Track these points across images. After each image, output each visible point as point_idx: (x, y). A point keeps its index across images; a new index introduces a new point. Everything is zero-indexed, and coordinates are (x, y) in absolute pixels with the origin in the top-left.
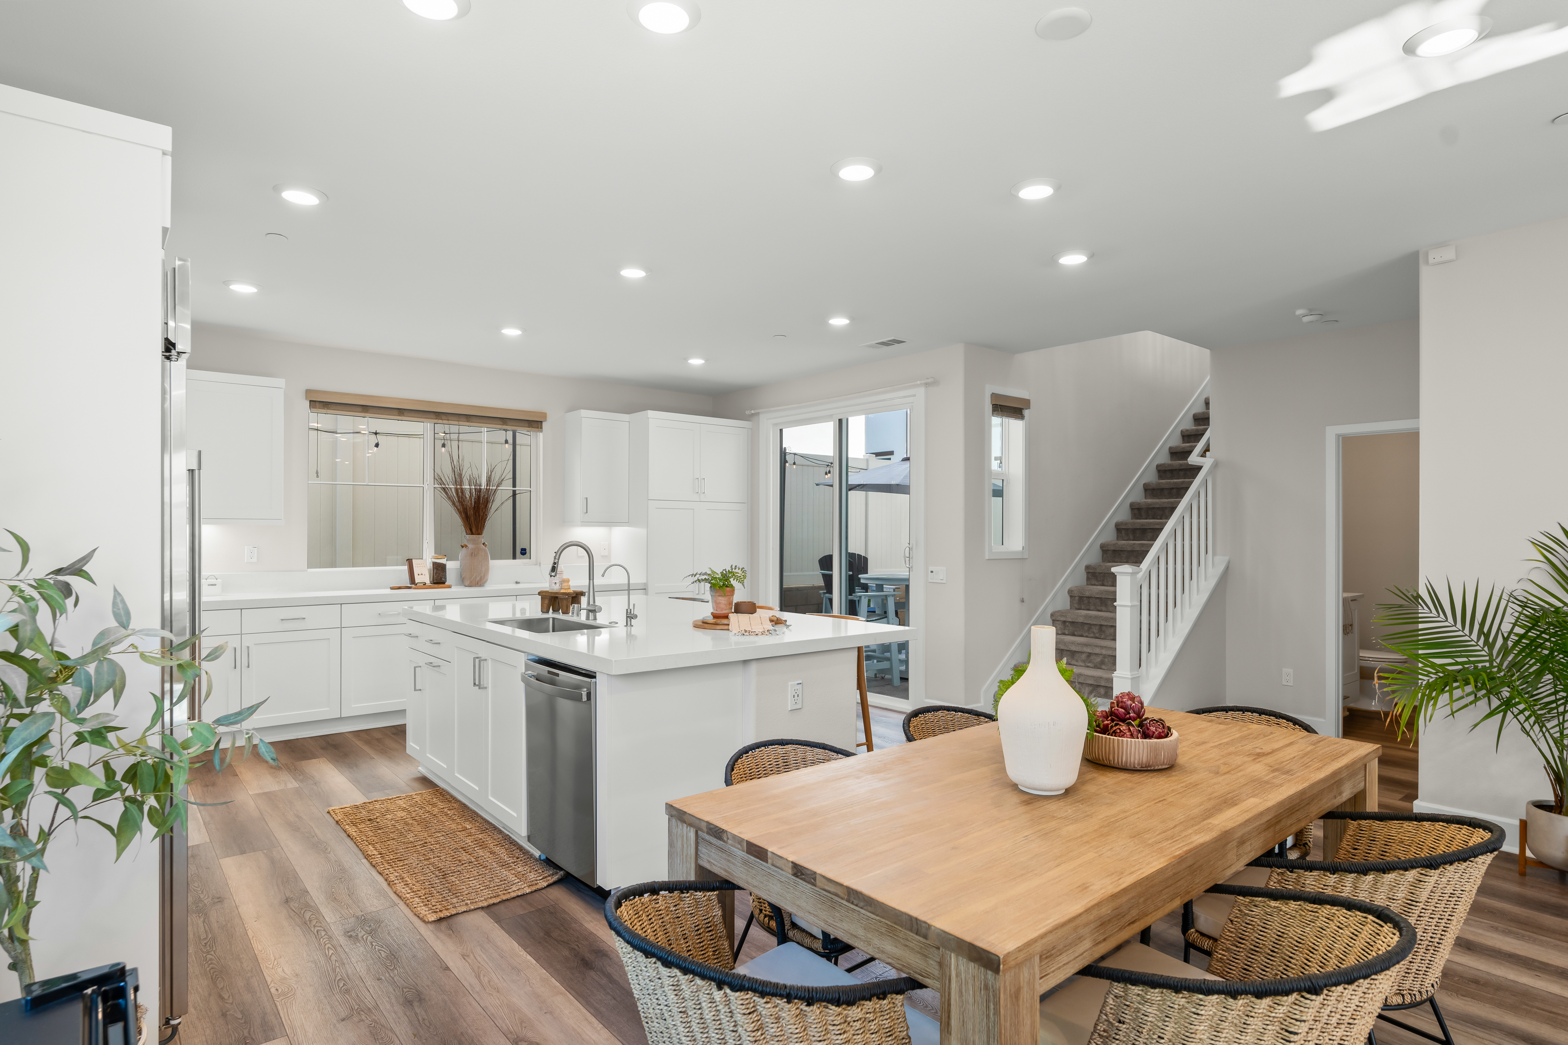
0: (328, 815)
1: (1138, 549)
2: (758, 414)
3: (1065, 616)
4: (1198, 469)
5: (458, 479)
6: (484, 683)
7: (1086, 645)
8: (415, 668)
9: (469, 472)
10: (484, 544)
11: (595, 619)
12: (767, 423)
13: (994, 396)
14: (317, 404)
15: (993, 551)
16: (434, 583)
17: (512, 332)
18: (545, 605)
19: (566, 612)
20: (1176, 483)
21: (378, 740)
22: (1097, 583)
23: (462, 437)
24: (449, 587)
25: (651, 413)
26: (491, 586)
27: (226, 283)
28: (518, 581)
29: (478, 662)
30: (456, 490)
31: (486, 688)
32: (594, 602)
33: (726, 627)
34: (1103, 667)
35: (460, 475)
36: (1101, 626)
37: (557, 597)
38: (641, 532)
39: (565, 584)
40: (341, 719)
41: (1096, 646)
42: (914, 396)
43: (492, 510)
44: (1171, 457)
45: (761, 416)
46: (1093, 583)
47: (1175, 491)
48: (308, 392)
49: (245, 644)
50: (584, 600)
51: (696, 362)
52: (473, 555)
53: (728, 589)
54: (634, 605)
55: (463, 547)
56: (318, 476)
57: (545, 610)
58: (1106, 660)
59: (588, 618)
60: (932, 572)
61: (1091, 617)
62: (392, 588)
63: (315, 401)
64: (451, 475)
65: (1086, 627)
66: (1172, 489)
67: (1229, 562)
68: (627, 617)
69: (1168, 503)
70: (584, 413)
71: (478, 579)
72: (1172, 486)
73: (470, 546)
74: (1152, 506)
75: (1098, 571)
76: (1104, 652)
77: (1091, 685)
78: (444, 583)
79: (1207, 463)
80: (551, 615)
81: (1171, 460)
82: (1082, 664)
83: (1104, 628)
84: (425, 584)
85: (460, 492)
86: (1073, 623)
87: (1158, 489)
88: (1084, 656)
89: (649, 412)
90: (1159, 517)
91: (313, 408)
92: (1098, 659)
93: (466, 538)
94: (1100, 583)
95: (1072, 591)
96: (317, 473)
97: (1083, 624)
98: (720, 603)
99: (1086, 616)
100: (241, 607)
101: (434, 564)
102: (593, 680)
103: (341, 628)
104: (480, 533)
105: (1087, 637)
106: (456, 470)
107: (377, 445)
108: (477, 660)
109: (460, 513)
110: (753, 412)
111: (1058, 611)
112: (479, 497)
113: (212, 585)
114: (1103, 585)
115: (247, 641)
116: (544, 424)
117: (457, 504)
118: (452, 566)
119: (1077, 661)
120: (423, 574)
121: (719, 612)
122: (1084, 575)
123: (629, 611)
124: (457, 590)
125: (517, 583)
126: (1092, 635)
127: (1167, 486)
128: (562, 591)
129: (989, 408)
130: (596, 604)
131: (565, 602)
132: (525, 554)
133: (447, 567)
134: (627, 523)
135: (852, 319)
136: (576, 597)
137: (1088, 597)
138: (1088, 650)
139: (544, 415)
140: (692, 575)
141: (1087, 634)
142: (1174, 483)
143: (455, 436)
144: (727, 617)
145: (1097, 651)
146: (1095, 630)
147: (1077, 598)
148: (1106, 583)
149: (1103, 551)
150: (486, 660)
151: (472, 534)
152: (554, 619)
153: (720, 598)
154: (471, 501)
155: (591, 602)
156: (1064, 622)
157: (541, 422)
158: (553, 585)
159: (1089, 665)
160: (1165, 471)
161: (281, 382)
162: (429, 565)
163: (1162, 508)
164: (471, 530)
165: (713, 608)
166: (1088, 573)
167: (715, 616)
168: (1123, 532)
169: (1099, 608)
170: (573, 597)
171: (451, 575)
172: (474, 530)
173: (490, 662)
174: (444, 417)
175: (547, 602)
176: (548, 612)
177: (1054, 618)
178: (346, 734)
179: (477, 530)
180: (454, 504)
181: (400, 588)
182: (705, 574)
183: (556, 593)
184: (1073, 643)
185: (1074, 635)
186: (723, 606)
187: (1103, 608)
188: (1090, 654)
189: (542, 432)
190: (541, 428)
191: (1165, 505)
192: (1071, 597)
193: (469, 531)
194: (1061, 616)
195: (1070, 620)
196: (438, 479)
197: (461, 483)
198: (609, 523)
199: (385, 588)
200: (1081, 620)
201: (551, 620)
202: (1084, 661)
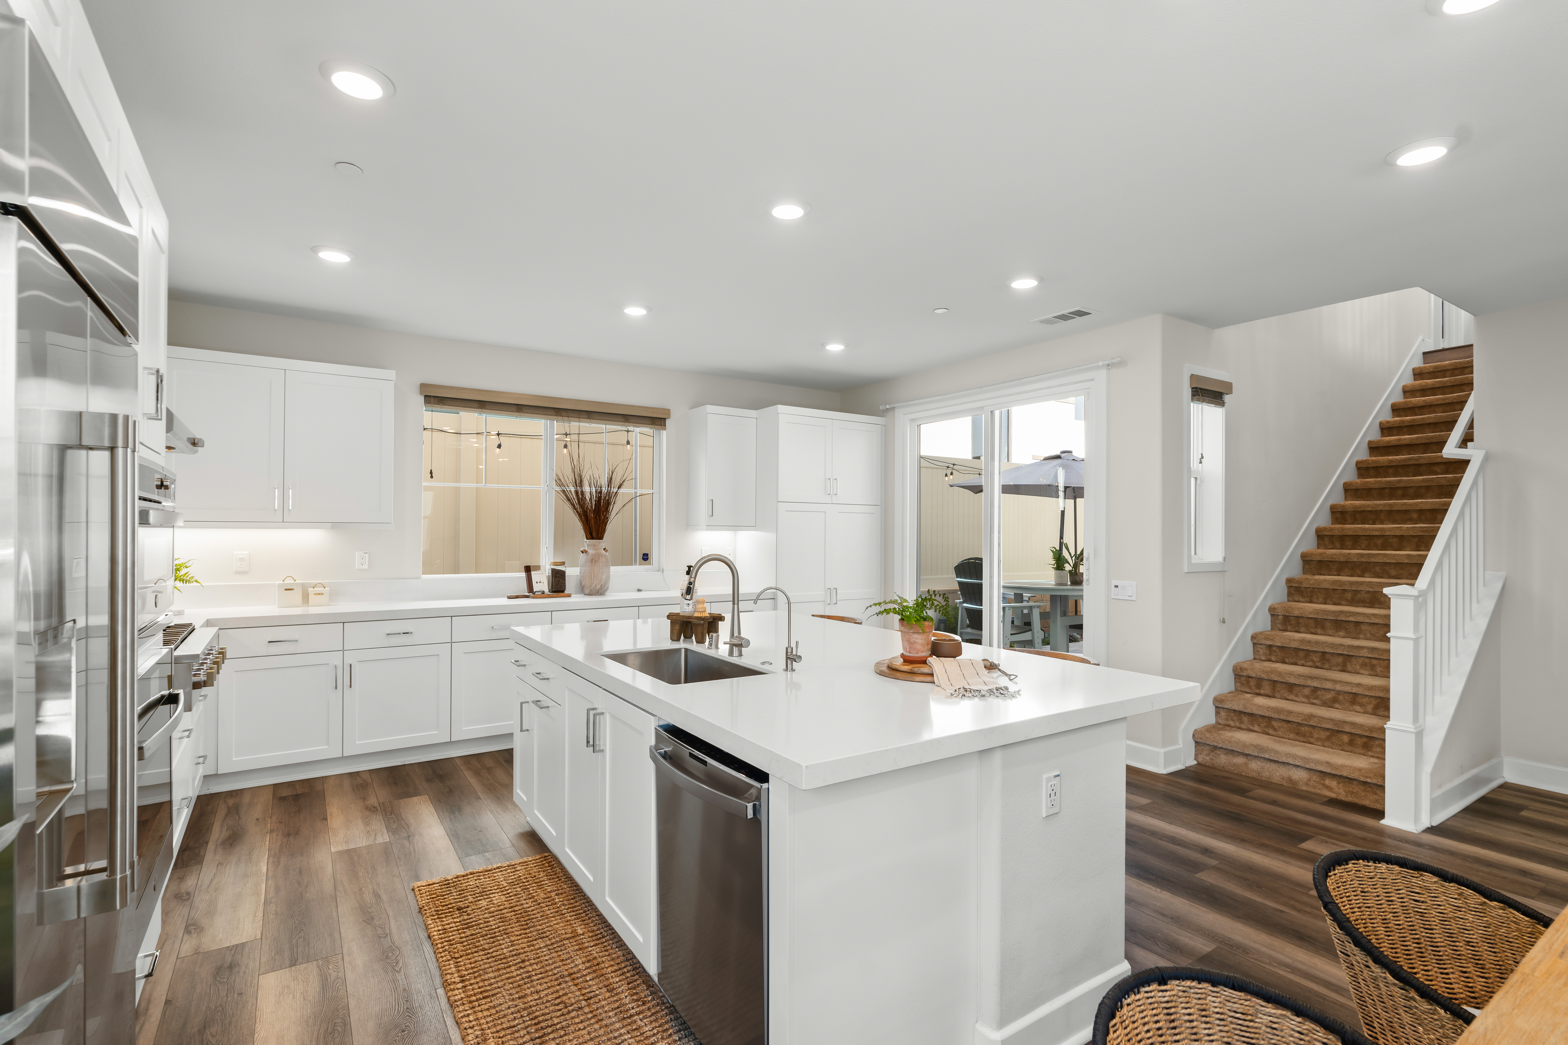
0: (412, 893)
1: (1355, 560)
2: (894, 408)
3: (1273, 640)
4: (1462, 465)
5: (579, 482)
6: (599, 743)
7: (1312, 678)
8: (522, 704)
9: (590, 472)
10: (604, 549)
11: (740, 655)
12: (902, 418)
13: (1193, 377)
14: (432, 400)
15: (1193, 561)
16: (553, 592)
17: (635, 312)
18: (676, 632)
19: (701, 641)
20: (1390, 482)
21: (489, 769)
22: (1302, 600)
23: (582, 437)
24: (569, 596)
25: (781, 408)
26: (612, 596)
27: (315, 249)
28: (641, 588)
29: (593, 718)
30: (576, 492)
31: (602, 751)
32: (739, 633)
33: (929, 679)
34: (1337, 706)
35: (581, 476)
36: (1324, 653)
37: (690, 622)
38: (769, 536)
39: (700, 606)
40: (451, 743)
41: (1326, 680)
42: (1093, 380)
43: (613, 513)
44: (1370, 452)
45: (896, 411)
46: (1296, 599)
47: (1387, 491)
48: (423, 387)
49: (348, 661)
50: (724, 628)
51: (835, 348)
52: (594, 561)
53: (926, 623)
54: (797, 643)
55: (582, 552)
56: (432, 477)
57: (675, 638)
58: (1341, 697)
59: (731, 653)
60: (1117, 586)
61: (1309, 642)
62: (509, 598)
63: (430, 396)
64: (571, 476)
65: (1302, 654)
66: (1384, 488)
67: (1506, 579)
68: (787, 658)
69: (1384, 505)
70: (709, 408)
71: (598, 587)
72: (1384, 486)
73: (591, 551)
74: (1362, 509)
75: (1304, 585)
76: (1338, 687)
77: (1328, 729)
78: (563, 591)
79: (1474, 453)
80: (682, 645)
81: (1371, 456)
82: (1303, 700)
83: (1328, 656)
84: (543, 593)
85: (580, 495)
86: (1282, 648)
87: (1363, 489)
88: (1307, 691)
89: (779, 406)
90: (1370, 522)
91: (428, 403)
92: (1329, 696)
93: (586, 544)
94: (1308, 599)
95: (1274, 609)
96: (431, 473)
97: (1297, 650)
98: (915, 643)
99: (1302, 641)
100: (343, 620)
101: (553, 570)
102: (765, 786)
103: (452, 643)
104: (601, 538)
105: (1303, 665)
106: (576, 470)
107: (499, 446)
108: (592, 713)
109: (580, 515)
110: (888, 407)
111: (1261, 633)
112: (600, 498)
113: (319, 594)
114: (1311, 602)
115: (350, 658)
116: (667, 421)
117: (577, 506)
118: (572, 573)
119: (1297, 695)
120: (541, 580)
121: (913, 655)
122: (1285, 591)
123: (789, 650)
124: (577, 599)
125: (639, 590)
126: (1310, 664)
127: (1377, 486)
128: (696, 615)
129: (1187, 392)
130: (742, 635)
131: (700, 628)
132: (648, 559)
133: (567, 574)
134: (754, 527)
135: (1041, 280)
136: (712, 624)
137: (1298, 617)
138: (1315, 684)
139: (668, 412)
140: (875, 604)
141: (1303, 662)
142: (1386, 481)
143: (575, 437)
144: (924, 662)
145: (1328, 685)
146: (1315, 658)
147: (1280, 617)
148: (1315, 600)
149: (1304, 561)
150: (603, 713)
151: (592, 538)
152: (686, 650)
153: (916, 636)
154: (591, 503)
155: (736, 634)
156: (1270, 646)
157: (665, 419)
158: (685, 607)
159: (1315, 701)
160: (1367, 469)
161: (391, 374)
162: (548, 572)
163: (1376, 511)
164: (591, 534)
165: (904, 648)
166: (1289, 587)
167: (907, 660)
168: (1326, 539)
169: (1313, 631)
170: (709, 623)
171: (570, 585)
172: (594, 535)
173: (608, 717)
174: (563, 414)
175: (677, 627)
176: (678, 640)
177: (1255, 641)
178: (457, 761)
179: (598, 535)
180: (573, 505)
181: (517, 597)
182: (894, 602)
183: (689, 617)
184: (1291, 674)
185: (1284, 662)
186: (919, 647)
187: (1319, 631)
188: (1315, 689)
189: (665, 429)
190: (665, 425)
191: (1379, 508)
192: (1272, 615)
193: (589, 536)
194: (1267, 639)
195: (1279, 644)
196: (559, 482)
197: (581, 486)
198: (735, 527)
199: (502, 596)
200: (1294, 645)
201: (683, 651)
202: (1307, 697)
